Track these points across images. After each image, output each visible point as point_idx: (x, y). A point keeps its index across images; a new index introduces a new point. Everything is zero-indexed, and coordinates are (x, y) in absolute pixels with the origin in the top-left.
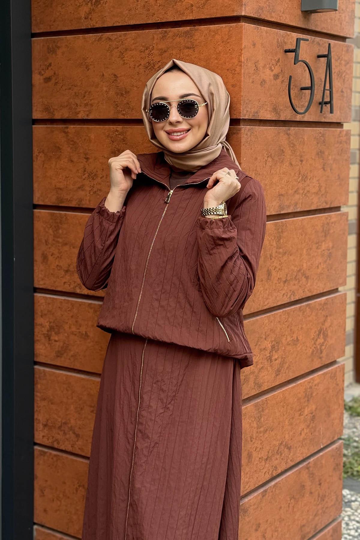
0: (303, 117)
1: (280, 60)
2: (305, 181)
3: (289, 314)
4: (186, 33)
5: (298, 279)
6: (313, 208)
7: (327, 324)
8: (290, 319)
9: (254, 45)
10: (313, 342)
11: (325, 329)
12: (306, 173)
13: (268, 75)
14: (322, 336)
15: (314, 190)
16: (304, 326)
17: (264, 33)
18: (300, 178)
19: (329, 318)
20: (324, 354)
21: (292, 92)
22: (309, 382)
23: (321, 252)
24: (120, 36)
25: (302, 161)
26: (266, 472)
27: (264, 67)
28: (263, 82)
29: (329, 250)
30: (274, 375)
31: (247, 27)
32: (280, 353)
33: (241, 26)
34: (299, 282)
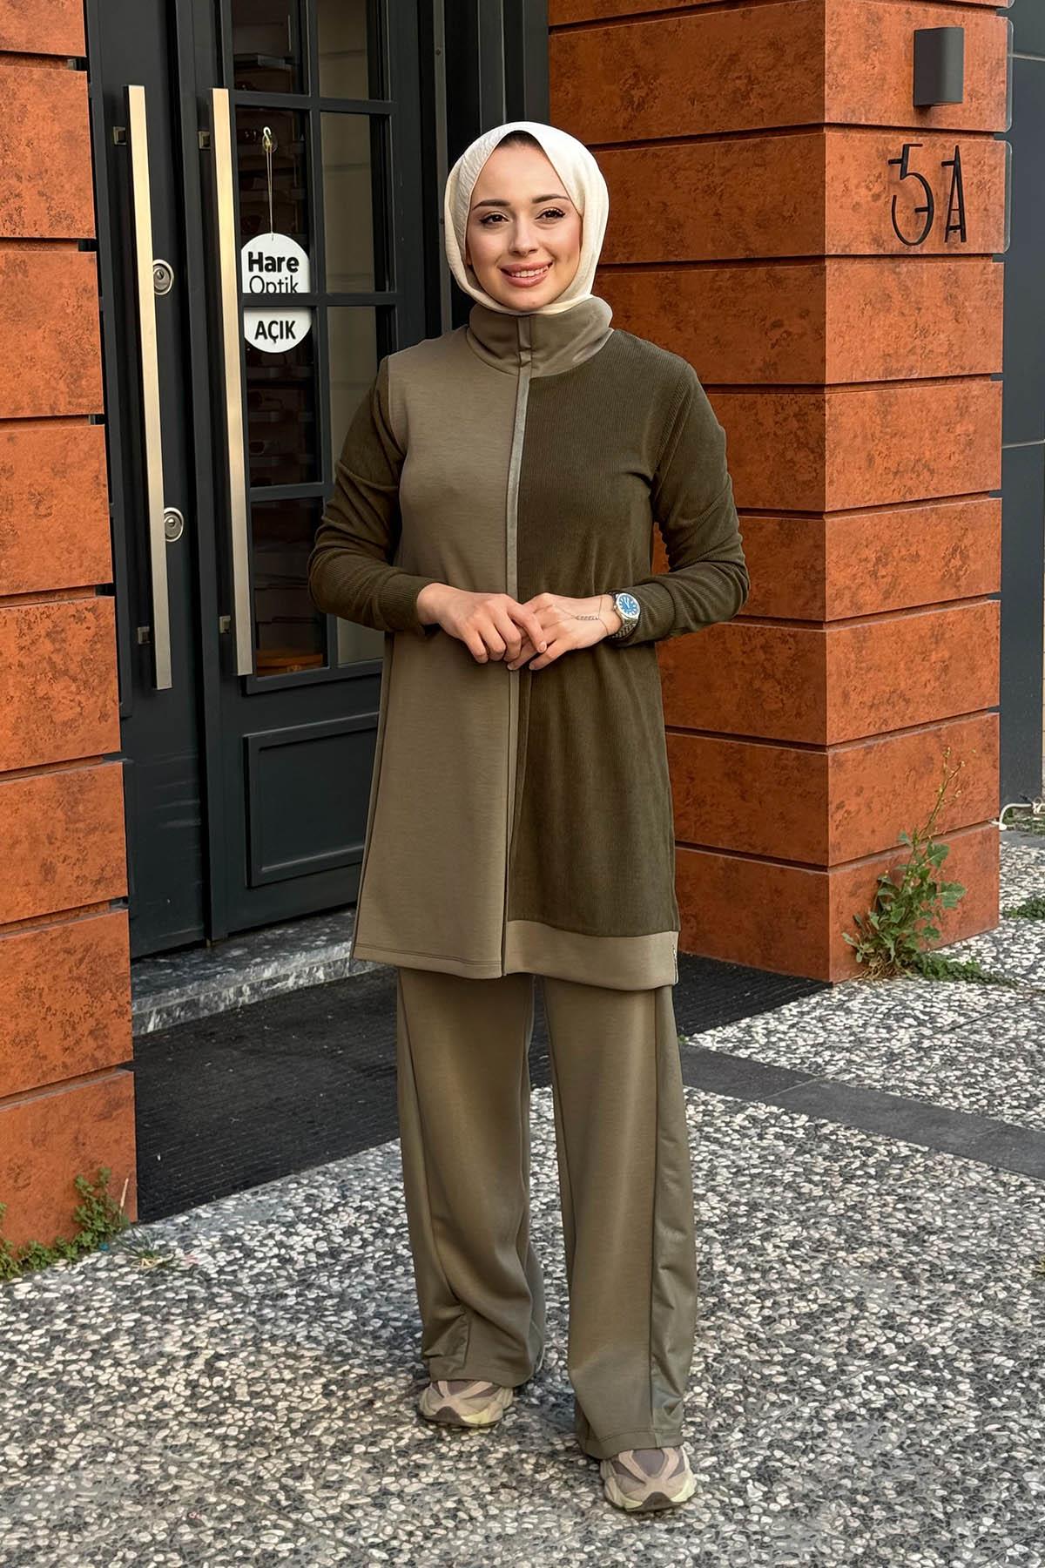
1: (882, 175)
2: (925, 337)
3: (903, 517)
4: (755, 146)
5: (918, 471)
6: (940, 374)
7: (967, 541)
8: (905, 526)
9: (842, 158)
10: (943, 563)
11: (963, 547)
12: (927, 325)
13: (863, 195)
14: (958, 556)
15: (941, 350)
16: (928, 538)
17: (857, 143)
18: (918, 333)
19: (970, 532)
20: (963, 583)
21: (897, 216)
22: (939, 617)
26: (870, 724)
27: (857, 187)
28: (856, 207)
30: (881, 597)
31: (831, 136)
32: (890, 568)
33: (824, 136)
34: (918, 475)
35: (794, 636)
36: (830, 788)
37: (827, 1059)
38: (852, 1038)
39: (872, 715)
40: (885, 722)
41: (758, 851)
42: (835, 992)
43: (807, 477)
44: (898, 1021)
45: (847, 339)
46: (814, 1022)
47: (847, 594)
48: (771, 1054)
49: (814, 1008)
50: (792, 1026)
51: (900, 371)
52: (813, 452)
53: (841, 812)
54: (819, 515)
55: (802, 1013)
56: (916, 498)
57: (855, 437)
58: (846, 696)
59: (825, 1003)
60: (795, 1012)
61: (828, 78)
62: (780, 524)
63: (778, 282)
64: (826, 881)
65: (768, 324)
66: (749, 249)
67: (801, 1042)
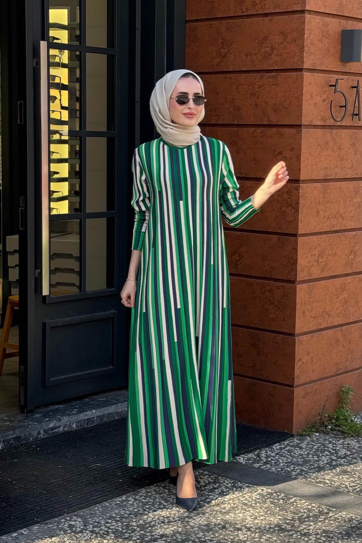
0: (341, 123)
1: (327, 91)
2: (342, 161)
3: (330, 237)
5: (337, 218)
6: (347, 177)
7: (357, 248)
8: (331, 241)
9: (310, 84)
10: (346, 257)
11: (355, 250)
12: (343, 156)
13: (318, 100)
14: (353, 254)
15: (349, 166)
16: (340, 246)
17: (317, 77)
18: (339, 159)
19: (358, 244)
20: (354, 265)
21: (332, 109)
22: (344, 280)
23: (353, 204)
24: (237, 77)
25: (340, 149)
26: (313, 325)
27: (316, 95)
28: (315, 104)
29: (358, 203)
30: (320, 271)
31: (306, 75)
32: (324, 259)
33: (303, 74)
34: (337, 220)
35: (283, 287)
36: (296, 352)
37: (292, 468)
38: (302, 460)
39: (315, 321)
40: (320, 324)
41: (264, 378)
42: (295, 440)
43: (291, 219)
44: (322, 453)
45: (310, 160)
46: (286, 452)
47: (306, 270)
48: (268, 465)
49: (286, 446)
50: (277, 454)
51: (331, 175)
52: (294, 208)
53: (300, 363)
54: (295, 235)
55: (281, 449)
56: (336, 229)
57: (312, 202)
58: (304, 313)
59: (291, 444)
60: (278, 447)
61: (306, 49)
62: (279, 239)
63: (281, 135)
64: (293, 392)
65: (276, 153)
66: (270, 121)
67: (281, 461)
